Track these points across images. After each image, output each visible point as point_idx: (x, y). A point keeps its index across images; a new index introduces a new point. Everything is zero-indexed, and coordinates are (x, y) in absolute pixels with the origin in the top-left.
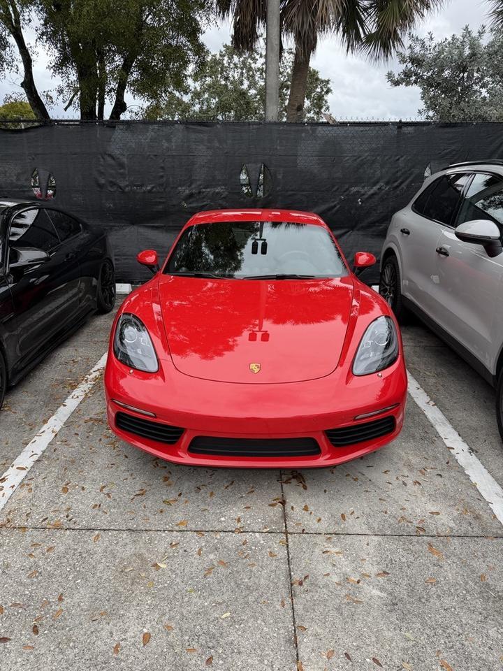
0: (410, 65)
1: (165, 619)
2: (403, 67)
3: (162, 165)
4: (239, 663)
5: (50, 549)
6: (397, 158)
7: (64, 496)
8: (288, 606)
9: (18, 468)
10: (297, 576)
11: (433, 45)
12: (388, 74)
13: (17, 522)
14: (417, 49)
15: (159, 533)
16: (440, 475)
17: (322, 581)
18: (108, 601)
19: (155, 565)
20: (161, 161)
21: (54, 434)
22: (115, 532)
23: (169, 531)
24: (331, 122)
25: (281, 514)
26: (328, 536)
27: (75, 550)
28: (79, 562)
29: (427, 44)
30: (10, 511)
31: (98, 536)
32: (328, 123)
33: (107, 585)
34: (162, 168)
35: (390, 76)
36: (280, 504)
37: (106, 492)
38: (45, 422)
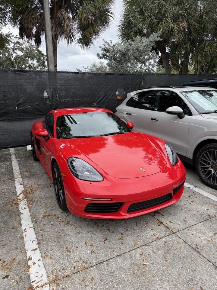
0: (104, 51)
1: (170, 282)
2: (102, 52)
3: (3, 90)
4: (211, 284)
5: (92, 279)
6: (106, 87)
7: (71, 254)
8: (202, 257)
9: (32, 250)
10: (194, 246)
11: (112, 45)
12: (98, 54)
13: (62, 274)
14: (107, 46)
15: (131, 252)
16: (196, 197)
17: (202, 244)
18: (142, 287)
19: (144, 265)
20: (3, 88)
21: (33, 229)
22: (113, 259)
23: (134, 249)
24: (80, 72)
25: (166, 228)
26: (188, 229)
27: (104, 274)
28: (112, 278)
29: (110, 44)
30: (52, 272)
31: (107, 264)
32: (79, 72)
33: (134, 281)
34: (4, 92)
35: (98, 55)
36: (161, 224)
37: (89, 245)
38: (20, 224)
